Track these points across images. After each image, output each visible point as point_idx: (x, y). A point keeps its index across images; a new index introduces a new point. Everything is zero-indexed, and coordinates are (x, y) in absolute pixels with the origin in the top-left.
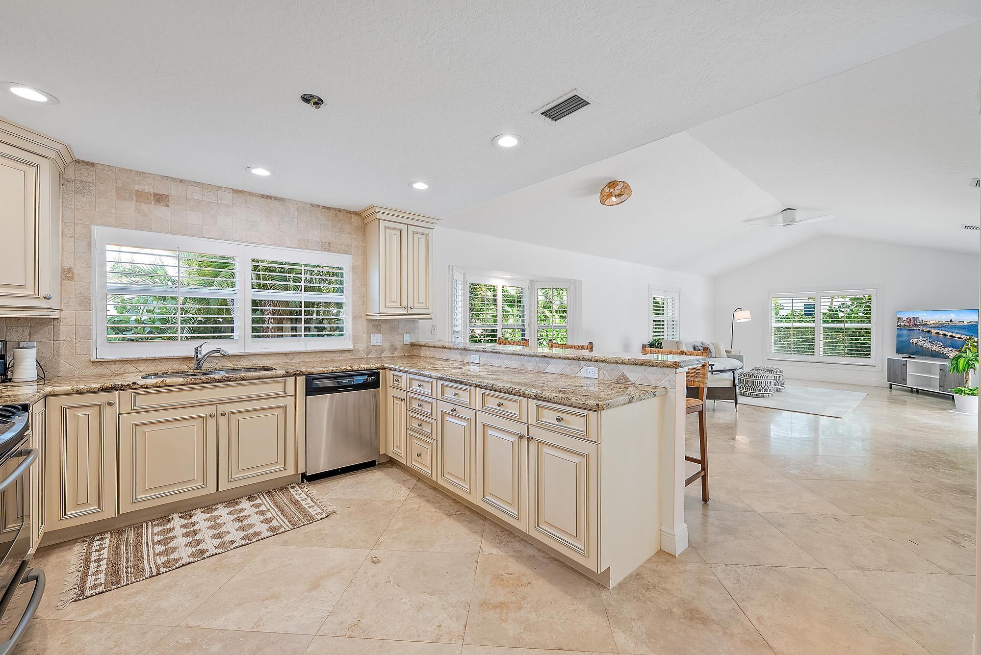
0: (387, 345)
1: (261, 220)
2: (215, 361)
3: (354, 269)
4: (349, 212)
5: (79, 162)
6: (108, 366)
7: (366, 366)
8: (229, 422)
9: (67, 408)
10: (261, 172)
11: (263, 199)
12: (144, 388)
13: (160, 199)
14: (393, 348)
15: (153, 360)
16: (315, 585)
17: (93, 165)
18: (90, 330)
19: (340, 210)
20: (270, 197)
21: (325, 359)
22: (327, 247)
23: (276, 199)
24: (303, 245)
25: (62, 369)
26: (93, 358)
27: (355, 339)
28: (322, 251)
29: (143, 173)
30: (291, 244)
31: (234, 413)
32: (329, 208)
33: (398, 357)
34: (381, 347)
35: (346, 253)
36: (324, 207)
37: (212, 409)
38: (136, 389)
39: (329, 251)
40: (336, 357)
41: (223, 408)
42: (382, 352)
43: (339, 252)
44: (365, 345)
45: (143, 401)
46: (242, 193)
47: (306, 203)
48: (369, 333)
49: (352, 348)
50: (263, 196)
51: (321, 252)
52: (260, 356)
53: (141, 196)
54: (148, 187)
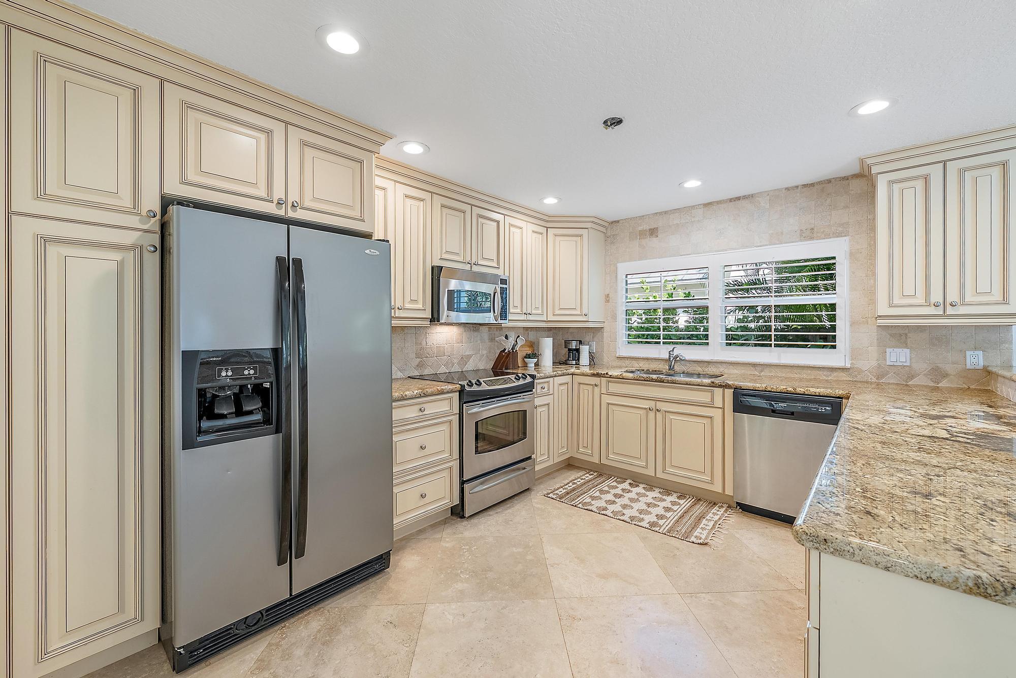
0: (921, 366)
1: (729, 225)
2: (688, 365)
3: (852, 255)
4: (846, 178)
5: (612, 223)
6: (624, 361)
7: (818, 391)
8: (664, 418)
9: (580, 384)
10: (692, 184)
11: (731, 203)
12: (612, 378)
13: (653, 232)
14: (938, 373)
15: (647, 359)
16: (604, 577)
17: (618, 222)
18: (616, 335)
19: (829, 181)
20: (738, 199)
21: (805, 376)
22: (809, 234)
23: (745, 197)
24: (778, 238)
25: (605, 360)
26: (617, 355)
27: (855, 353)
28: (801, 241)
29: (643, 216)
30: (760, 242)
31: (668, 412)
32: (812, 185)
33: (951, 390)
34: (907, 369)
35: (839, 235)
36: (805, 186)
37: (651, 404)
38: (607, 377)
39: (812, 238)
40: (822, 376)
41: (660, 405)
42: (912, 377)
43: (827, 236)
44: (874, 363)
45: (614, 387)
46: (712, 204)
47: (779, 190)
48: (882, 346)
49: (848, 365)
50: (731, 200)
51: (801, 243)
52: (727, 364)
53: (642, 234)
54: (646, 227)
